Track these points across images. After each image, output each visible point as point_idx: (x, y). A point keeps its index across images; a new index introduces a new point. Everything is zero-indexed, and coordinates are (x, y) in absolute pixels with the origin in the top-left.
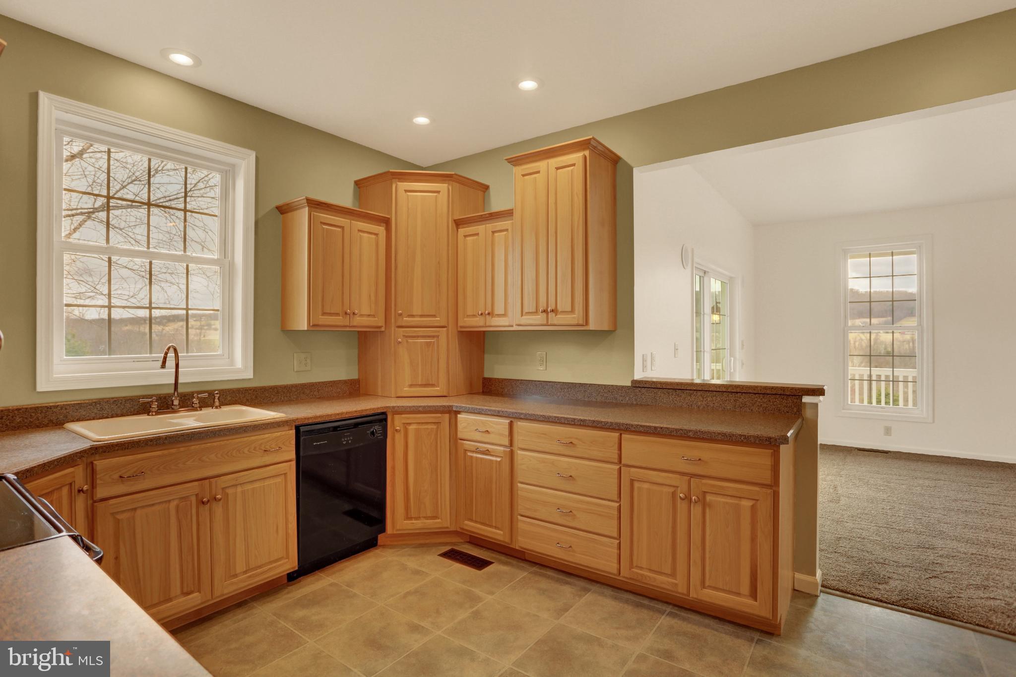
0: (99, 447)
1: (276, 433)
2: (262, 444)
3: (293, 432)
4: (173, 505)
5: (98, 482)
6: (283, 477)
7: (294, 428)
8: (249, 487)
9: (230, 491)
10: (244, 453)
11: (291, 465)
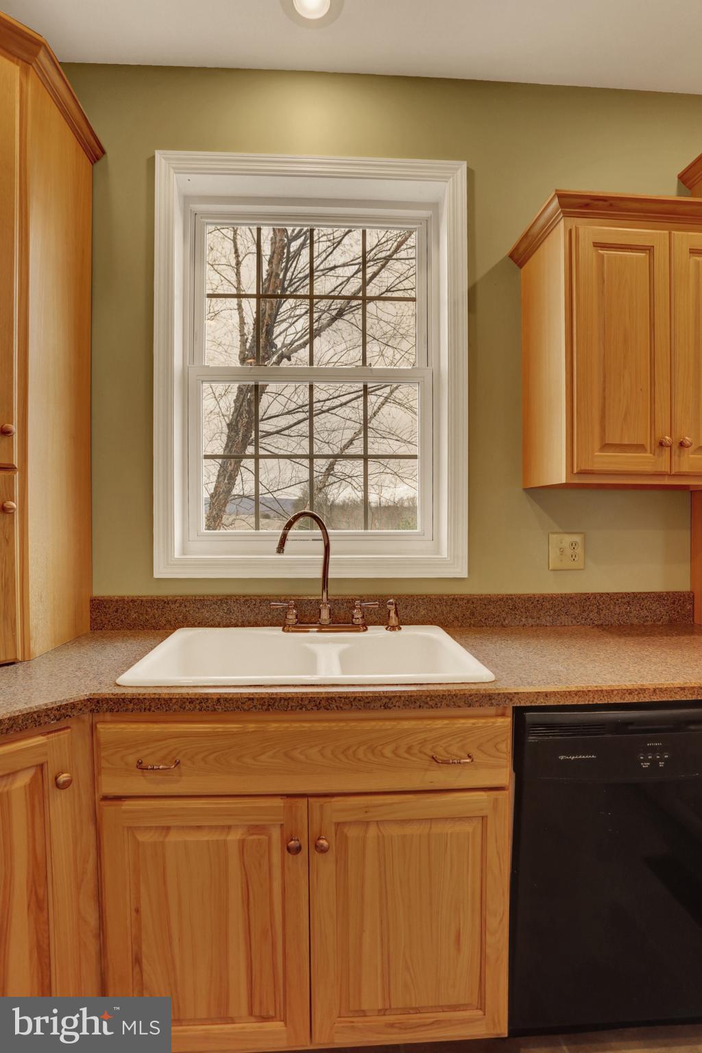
0: (103, 700)
1: (463, 721)
2: (425, 740)
3: (506, 722)
4: (234, 837)
5: (104, 764)
6: (477, 824)
7: (510, 712)
8: (394, 831)
9: (352, 833)
10: (383, 755)
11: (496, 800)
